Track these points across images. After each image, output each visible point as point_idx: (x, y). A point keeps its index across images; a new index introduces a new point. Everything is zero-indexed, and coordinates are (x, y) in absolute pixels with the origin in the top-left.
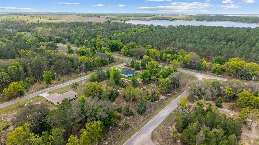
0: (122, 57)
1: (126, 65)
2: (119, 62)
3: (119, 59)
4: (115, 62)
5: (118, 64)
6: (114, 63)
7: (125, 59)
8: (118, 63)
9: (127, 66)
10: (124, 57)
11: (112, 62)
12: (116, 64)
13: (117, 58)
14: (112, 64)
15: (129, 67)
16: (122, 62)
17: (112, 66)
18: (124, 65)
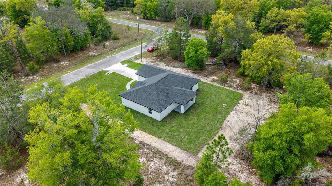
0: (138, 21)
1: (152, 51)
2: (127, 37)
3: (128, 27)
4: (116, 39)
5: (123, 46)
6: (112, 42)
7: (147, 27)
8: (126, 40)
9: (154, 54)
10: (145, 23)
11: (106, 38)
12: (118, 47)
13: (120, 25)
14: (104, 46)
15: (161, 56)
16: (139, 38)
17: (101, 54)
18: (145, 50)
